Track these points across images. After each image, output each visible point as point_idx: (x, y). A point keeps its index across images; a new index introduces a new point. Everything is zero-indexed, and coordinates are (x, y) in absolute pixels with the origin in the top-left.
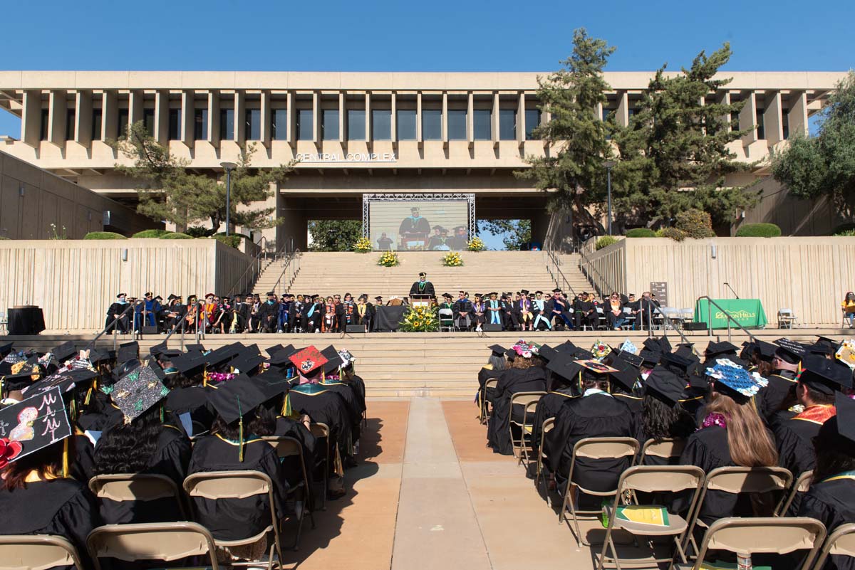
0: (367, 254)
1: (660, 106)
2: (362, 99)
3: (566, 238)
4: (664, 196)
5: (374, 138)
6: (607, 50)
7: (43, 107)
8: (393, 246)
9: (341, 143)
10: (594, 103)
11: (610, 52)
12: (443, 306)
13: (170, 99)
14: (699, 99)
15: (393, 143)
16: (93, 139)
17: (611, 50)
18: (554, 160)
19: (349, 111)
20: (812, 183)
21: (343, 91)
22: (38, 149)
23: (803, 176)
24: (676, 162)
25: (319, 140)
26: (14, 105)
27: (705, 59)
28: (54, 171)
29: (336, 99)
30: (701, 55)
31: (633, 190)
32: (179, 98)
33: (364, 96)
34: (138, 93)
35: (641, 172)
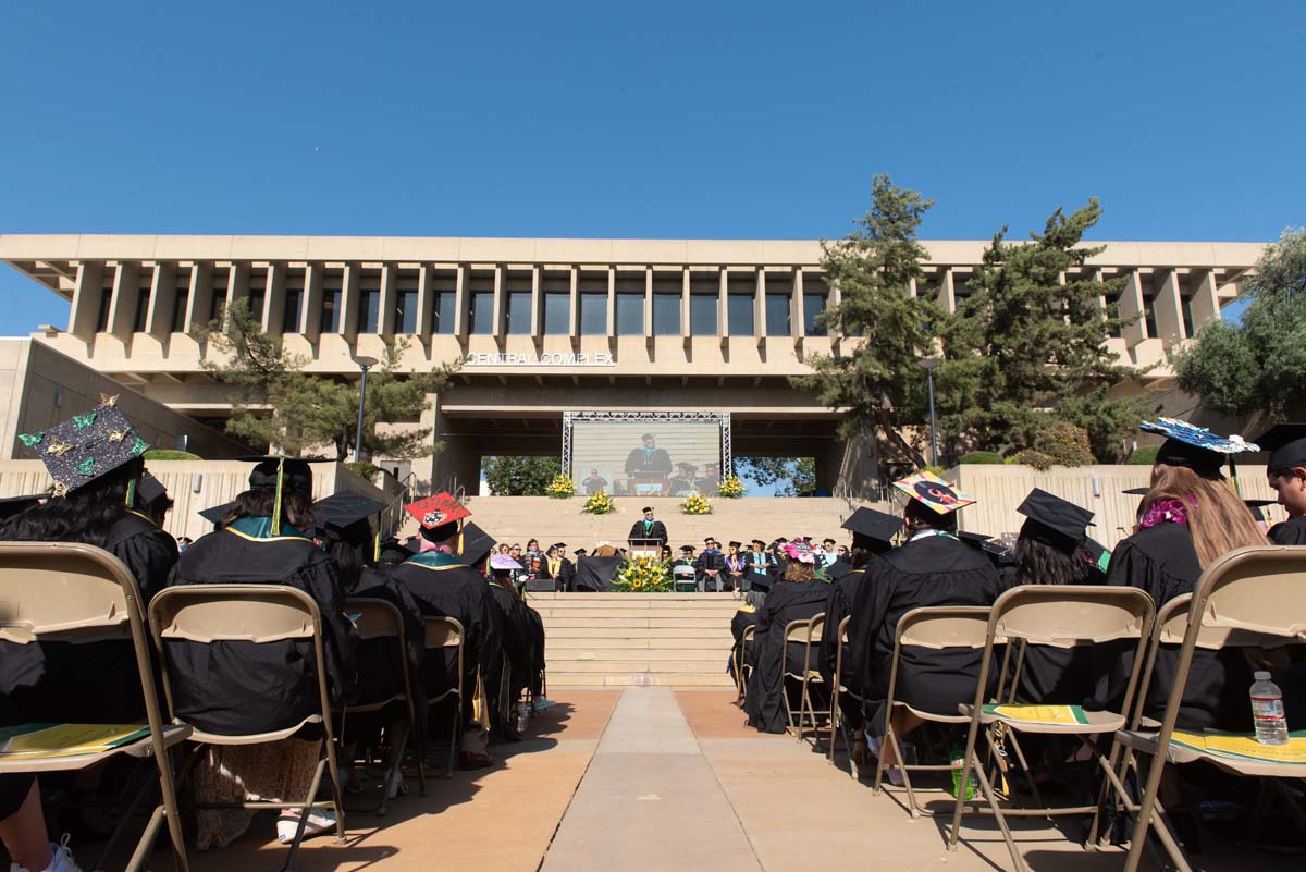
0: (568, 499)
1: (1001, 283)
2: (566, 277)
3: (869, 481)
4: (1013, 413)
5: (582, 332)
6: (921, 203)
7: (106, 286)
8: (608, 490)
9: (533, 337)
10: (904, 280)
11: (925, 207)
12: (680, 562)
13: (288, 275)
14: (1058, 274)
15: (610, 338)
16: (173, 331)
17: (927, 203)
18: (848, 360)
19: (547, 295)
20: (1239, 389)
21: (539, 265)
22: (91, 345)
23: (1226, 379)
24: (1030, 364)
25: (502, 333)
26: (65, 283)
27: (1063, 220)
28: (113, 375)
29: (527, 276)
30: (1059, 212)
31: (966, 404)
32: (301, 273)
33: (569, 272)
34: (242, 265)
35: (979, 379)
